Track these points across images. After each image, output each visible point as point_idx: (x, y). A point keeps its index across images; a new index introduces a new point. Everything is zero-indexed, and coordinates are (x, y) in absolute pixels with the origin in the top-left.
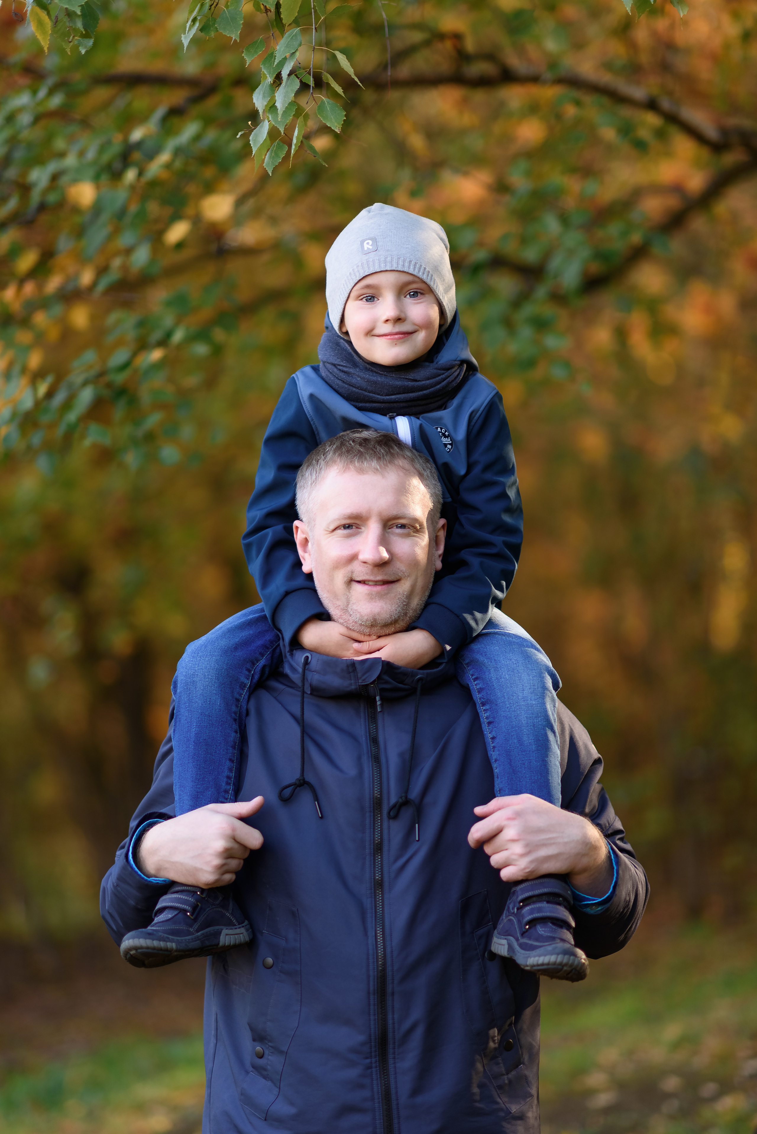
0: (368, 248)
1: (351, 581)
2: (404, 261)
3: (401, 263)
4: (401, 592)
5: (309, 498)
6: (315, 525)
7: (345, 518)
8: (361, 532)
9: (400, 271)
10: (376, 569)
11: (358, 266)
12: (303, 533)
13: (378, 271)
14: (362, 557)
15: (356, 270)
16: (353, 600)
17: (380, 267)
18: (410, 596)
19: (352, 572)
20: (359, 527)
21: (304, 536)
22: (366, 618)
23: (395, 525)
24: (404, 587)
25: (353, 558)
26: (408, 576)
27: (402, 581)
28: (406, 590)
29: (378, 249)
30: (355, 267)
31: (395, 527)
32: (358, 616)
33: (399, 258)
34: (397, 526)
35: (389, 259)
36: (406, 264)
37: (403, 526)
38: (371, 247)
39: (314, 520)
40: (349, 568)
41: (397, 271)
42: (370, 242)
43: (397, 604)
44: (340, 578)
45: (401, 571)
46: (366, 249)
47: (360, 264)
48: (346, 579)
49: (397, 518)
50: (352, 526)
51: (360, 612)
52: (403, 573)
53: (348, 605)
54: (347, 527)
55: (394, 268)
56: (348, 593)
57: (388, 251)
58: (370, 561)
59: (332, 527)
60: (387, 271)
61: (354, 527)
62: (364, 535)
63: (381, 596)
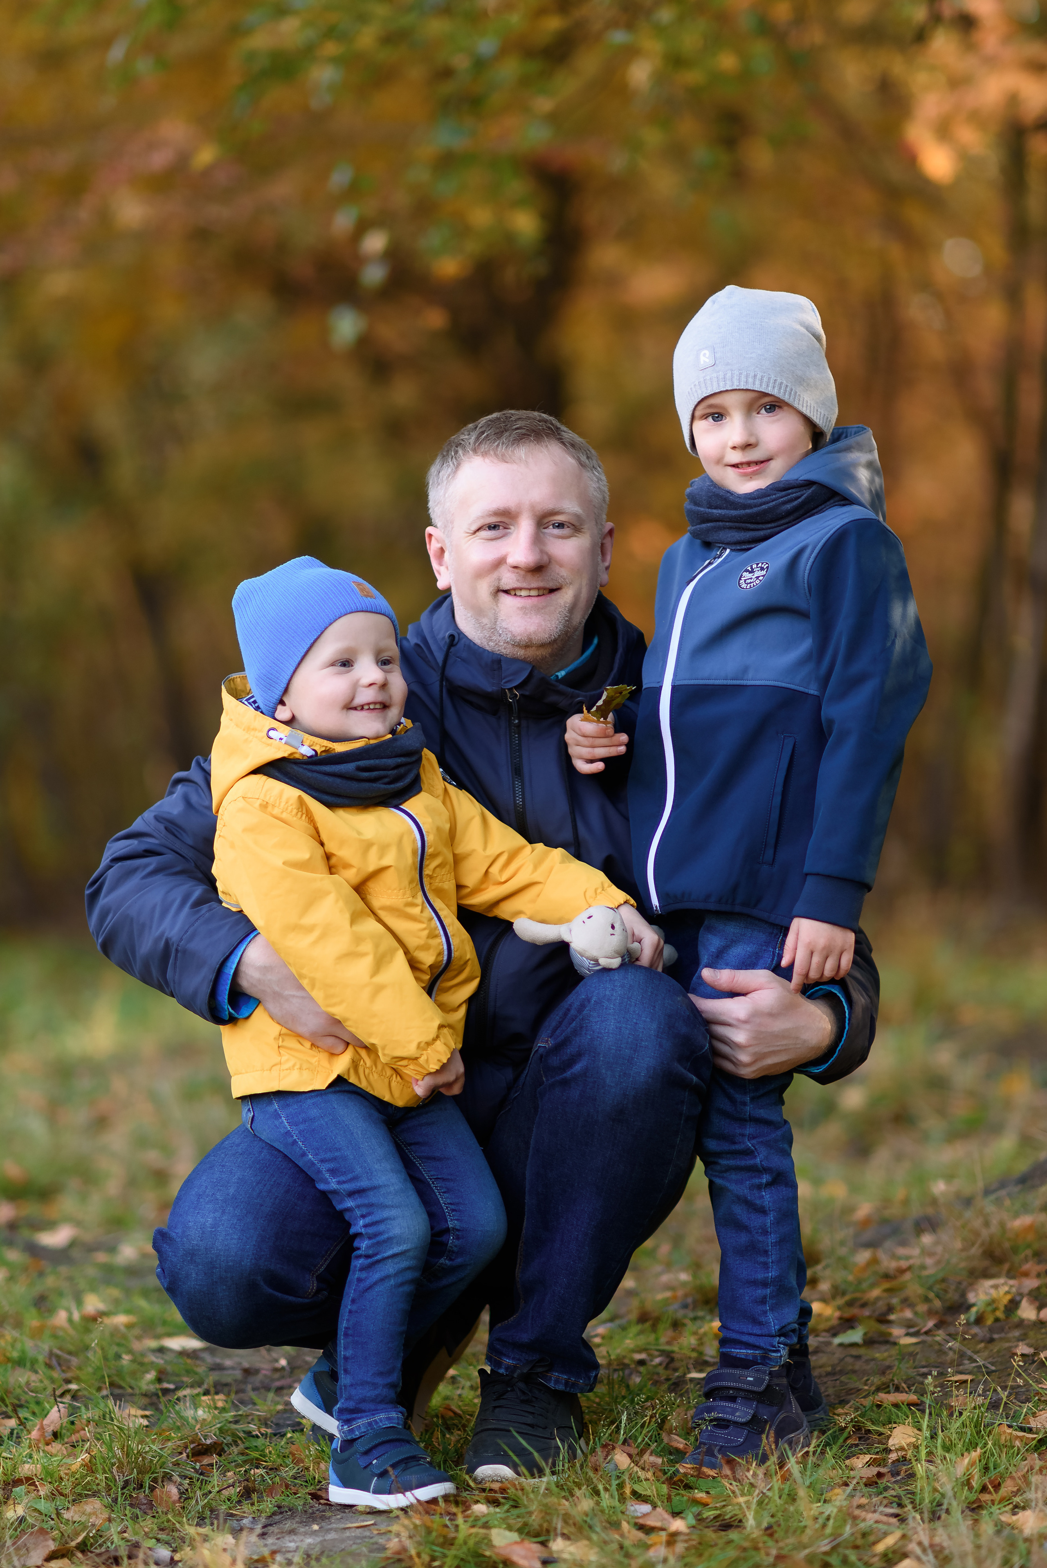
0: (704, 361)
1: (500, 591)
2: (747, 376)
3: (743, 379)
4: (562, 604)
5: (445, 495)
6: (452, 528)
7: (490, 515)
8: (510, 533)
9: (743, 390)
10: (529, 575)
11: (695, 385)
12: (438, 541)
13: (717, 391)
14: (511, 560)
15: (694, 390)
16: (502, 616)
17: (719, 386)
18: (572, 609)
19: (499, 579)
20: (507, 527)
21: (439, 545)
22: (519, 638)
23: (551, 523)
24: (566, 597)
25: (500, 563)
26: (571, 583)
27: (564, 590)
28: (568, 601)
29: (717, 362)
30: (693, 386)
31: (551, 527)
32: (509, 636)
33: (741, 374)
34: (553, 525)
35: (729, 375)
36: (750, 380)
37: (561, 525)
38: (707, 360)
39: (452, 522)
40: (495, 575)
41: (739, 390)
42: (707, 352)
43: (558, 619)
44: (484, 588)
45: (562, 577)
46: (702, 362)
47: (697, 383)
48: (492, 589)
49: (553, 513)
50: (499, 526)
51: (511, 632)
52: (564, 579)
53: (496, 622)
54: (493, 527)
55: (735, 387)
56: (495, 607)
57: (728, 364)
58: (522, 565)
59: (474, 528)
60: (727, 391)
61: (501, 528)
62: (514, 536)
63: (538, 610)
